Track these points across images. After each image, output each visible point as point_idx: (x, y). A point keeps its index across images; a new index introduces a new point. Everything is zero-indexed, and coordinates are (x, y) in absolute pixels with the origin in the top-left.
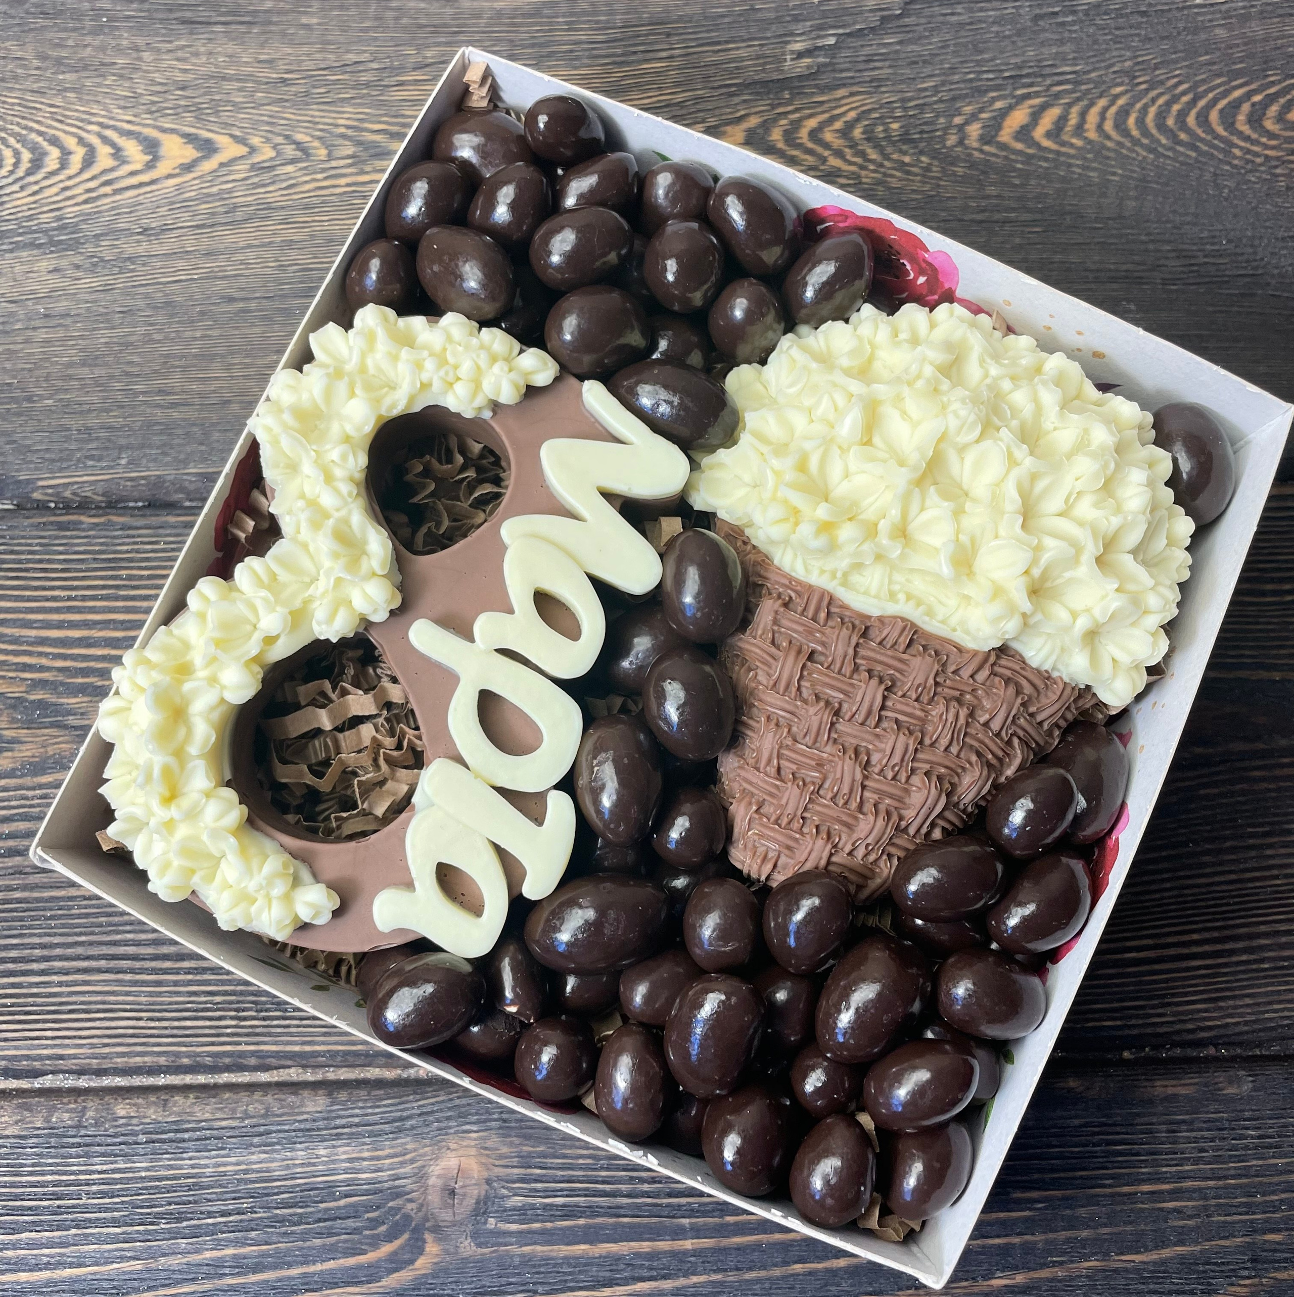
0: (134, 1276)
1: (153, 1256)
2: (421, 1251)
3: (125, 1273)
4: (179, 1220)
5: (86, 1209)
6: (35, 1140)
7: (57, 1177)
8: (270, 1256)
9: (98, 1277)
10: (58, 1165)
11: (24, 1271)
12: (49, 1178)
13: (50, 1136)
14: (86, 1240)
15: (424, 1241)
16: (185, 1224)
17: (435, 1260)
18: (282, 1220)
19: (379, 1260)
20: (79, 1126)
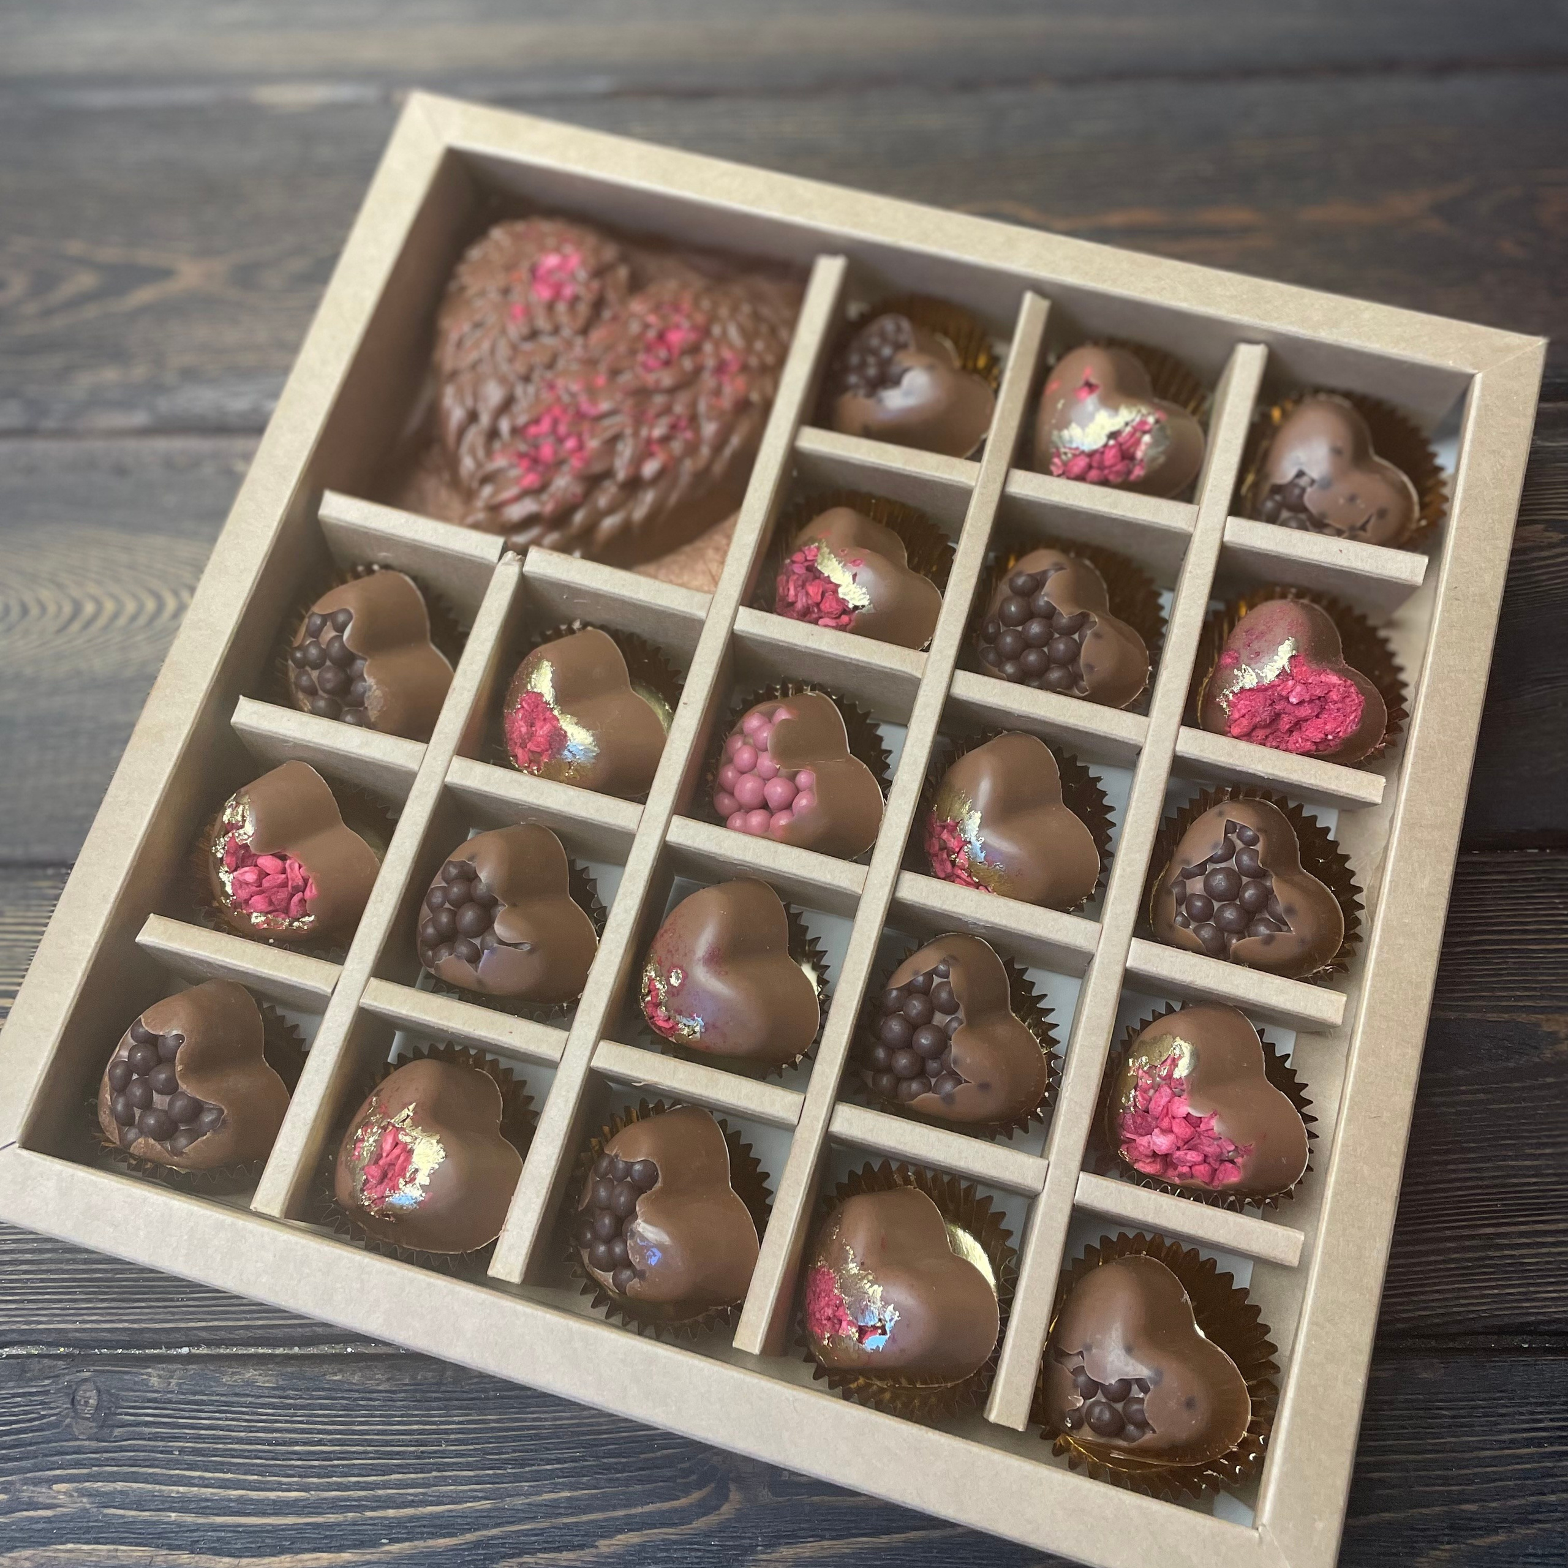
0: (485, 1514)
1: (501, 1496)
2: (725, 1498)
3: (477, 1511)
4: (522, 1466)
5: (444, 1454)
6: (403, 1395)
7: (422, 1427)
8: (598, 1499)
9: (454, 1514)
10: (423, 1416)
11: (392, 1508)
12: (415, 1427)
13: (416, 1391)
14: (444, 1481)
15: (729, 1490)
16: (527, 1469)
17: (737, 1507)
18: (609, 1468)
19: (691, 1505)
20: (439, 1384)
